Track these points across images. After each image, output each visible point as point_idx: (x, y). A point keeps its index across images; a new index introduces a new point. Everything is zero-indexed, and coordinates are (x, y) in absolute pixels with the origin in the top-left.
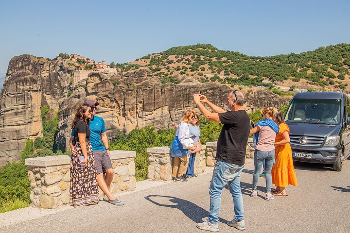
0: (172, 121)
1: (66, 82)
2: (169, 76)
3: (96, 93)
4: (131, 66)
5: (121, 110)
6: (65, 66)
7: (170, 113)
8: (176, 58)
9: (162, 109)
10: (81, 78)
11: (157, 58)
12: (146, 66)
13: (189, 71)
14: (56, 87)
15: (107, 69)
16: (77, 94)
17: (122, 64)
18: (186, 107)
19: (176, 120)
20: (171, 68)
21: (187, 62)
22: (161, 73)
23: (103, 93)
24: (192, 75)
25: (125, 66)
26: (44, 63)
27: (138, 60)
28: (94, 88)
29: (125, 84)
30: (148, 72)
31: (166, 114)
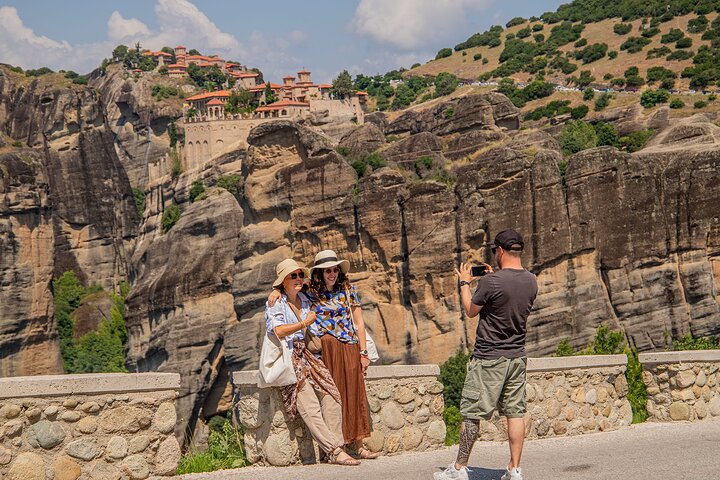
0: (619, 314)
1: (153, 170)
2: (591, 115)
3: (283, 211)
4: (415, 85)
5: (394, 279)
6: (141, 98)
7: (606, 279)
8: (620, 31)
9: (571, 267)
10: (219, 150)
11: (531, 39)
12: (484, 78)
13: (682, 88)
14: (108, 192)
15: (320, 104)
16: (202, 218)
17: (378, 78)
18: (680, 250)
19: (637, 313)
20: (600, 79)
21: (672, 46)
22: (556, 106)
23: (313, 209)
24: (699, 105)
25: (394, 84)
26: (57, 94)
27: (445, 54)
28: (275, 191)
29: (404, 166)
30: (500, 107)
31: (589, 285)
